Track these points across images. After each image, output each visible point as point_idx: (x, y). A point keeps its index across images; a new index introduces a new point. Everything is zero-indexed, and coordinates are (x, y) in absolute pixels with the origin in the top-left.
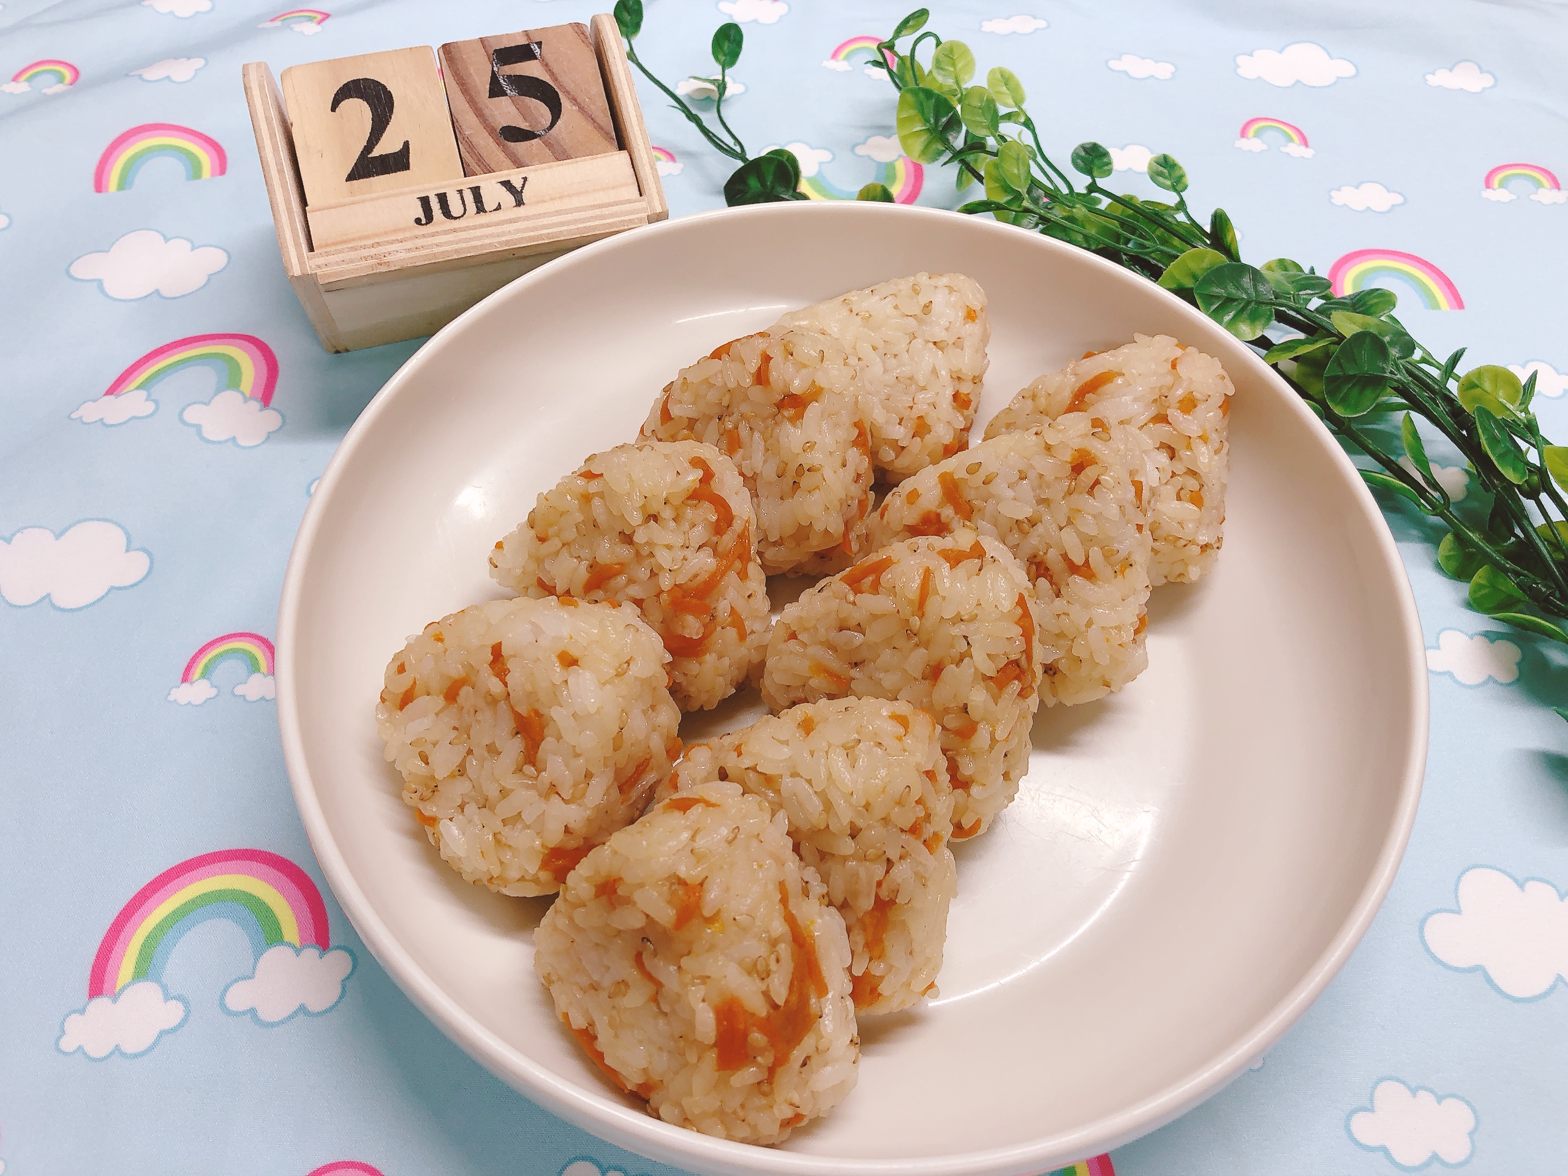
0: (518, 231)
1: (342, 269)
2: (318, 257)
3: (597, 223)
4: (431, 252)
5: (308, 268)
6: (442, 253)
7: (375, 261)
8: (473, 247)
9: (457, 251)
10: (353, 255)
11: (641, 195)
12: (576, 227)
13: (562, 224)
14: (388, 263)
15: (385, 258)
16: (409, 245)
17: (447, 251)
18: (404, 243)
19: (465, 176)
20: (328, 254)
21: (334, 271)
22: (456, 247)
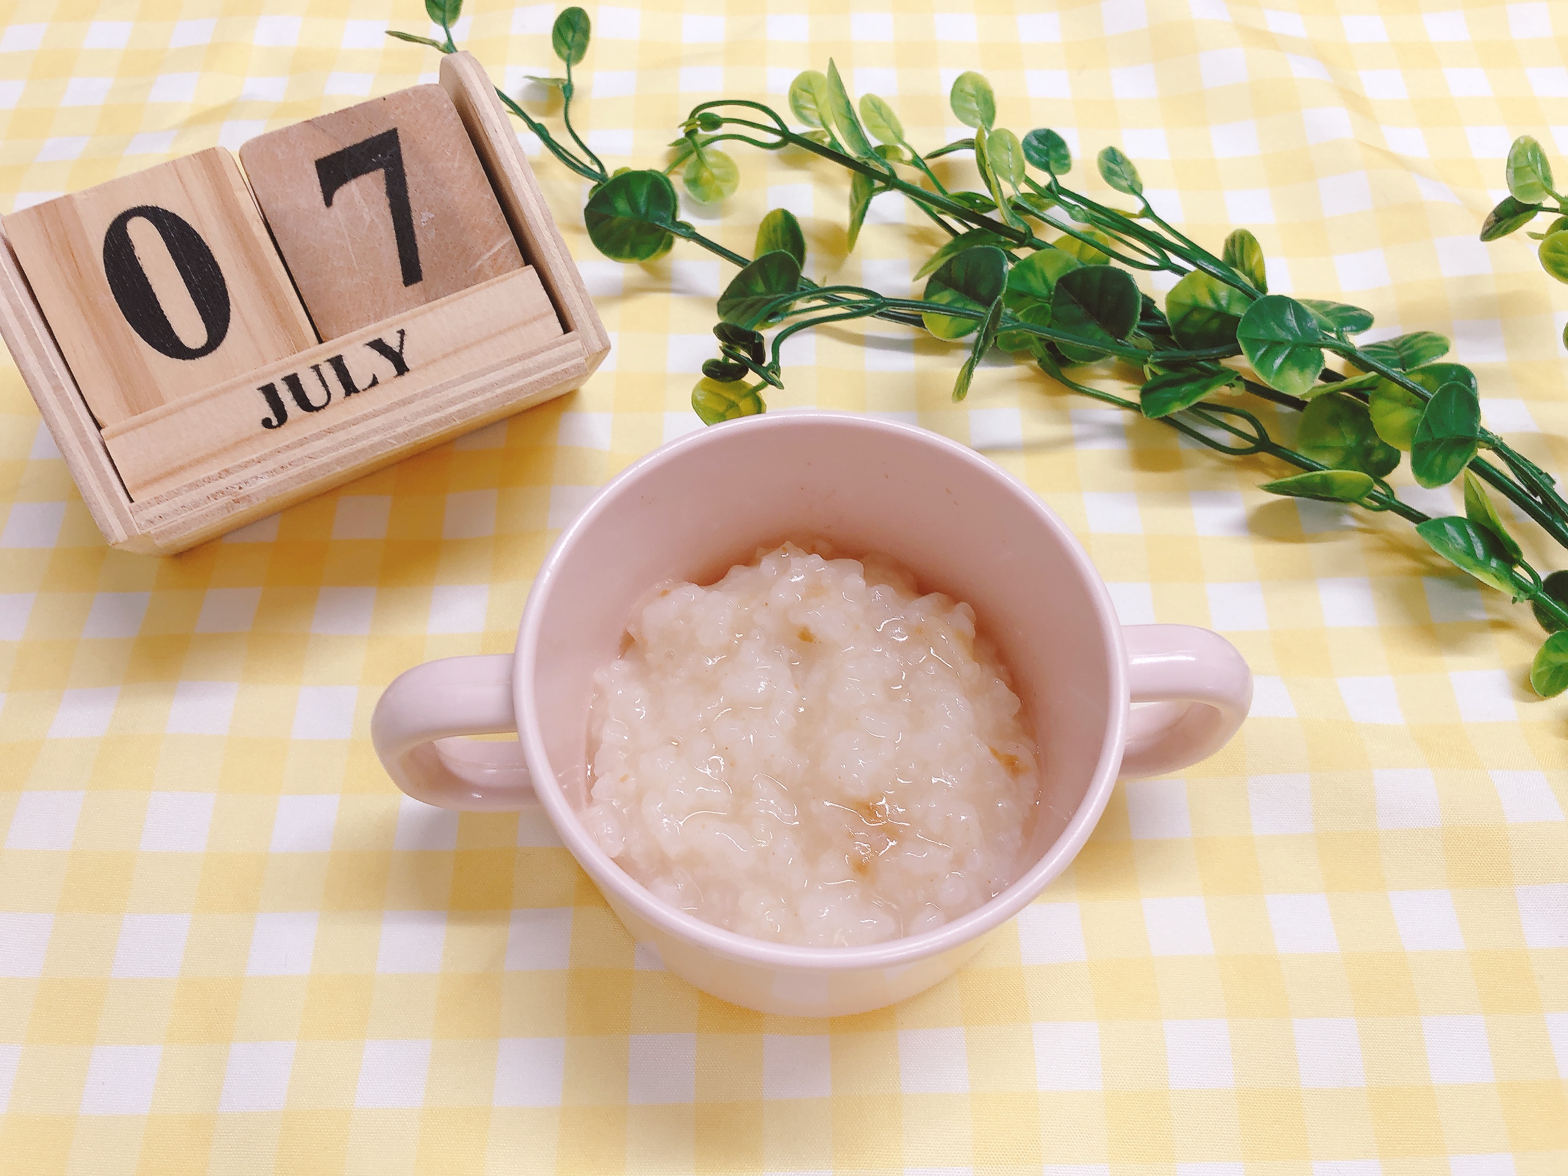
0: (418, 415)
1: (183, 520)
2: (147, 508)
3: (521, 383)
4: (307, 469)
5: (136, 526)
6: (320, 468)
7: (226, 499)
8: (361, 451)
9: (339, 461)
10: (195, 495)
11: (566, 328)
12: (495, 394)
13: (475, 393)
14: (247, 498)
15: (241, 491)
16: (270, 465)
17: (327, 465)
18: (263, 463)
19: (320, 341)
20: (158, 500)
21: (174, 523)
22: (334, 455)
